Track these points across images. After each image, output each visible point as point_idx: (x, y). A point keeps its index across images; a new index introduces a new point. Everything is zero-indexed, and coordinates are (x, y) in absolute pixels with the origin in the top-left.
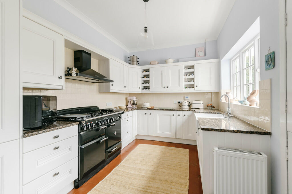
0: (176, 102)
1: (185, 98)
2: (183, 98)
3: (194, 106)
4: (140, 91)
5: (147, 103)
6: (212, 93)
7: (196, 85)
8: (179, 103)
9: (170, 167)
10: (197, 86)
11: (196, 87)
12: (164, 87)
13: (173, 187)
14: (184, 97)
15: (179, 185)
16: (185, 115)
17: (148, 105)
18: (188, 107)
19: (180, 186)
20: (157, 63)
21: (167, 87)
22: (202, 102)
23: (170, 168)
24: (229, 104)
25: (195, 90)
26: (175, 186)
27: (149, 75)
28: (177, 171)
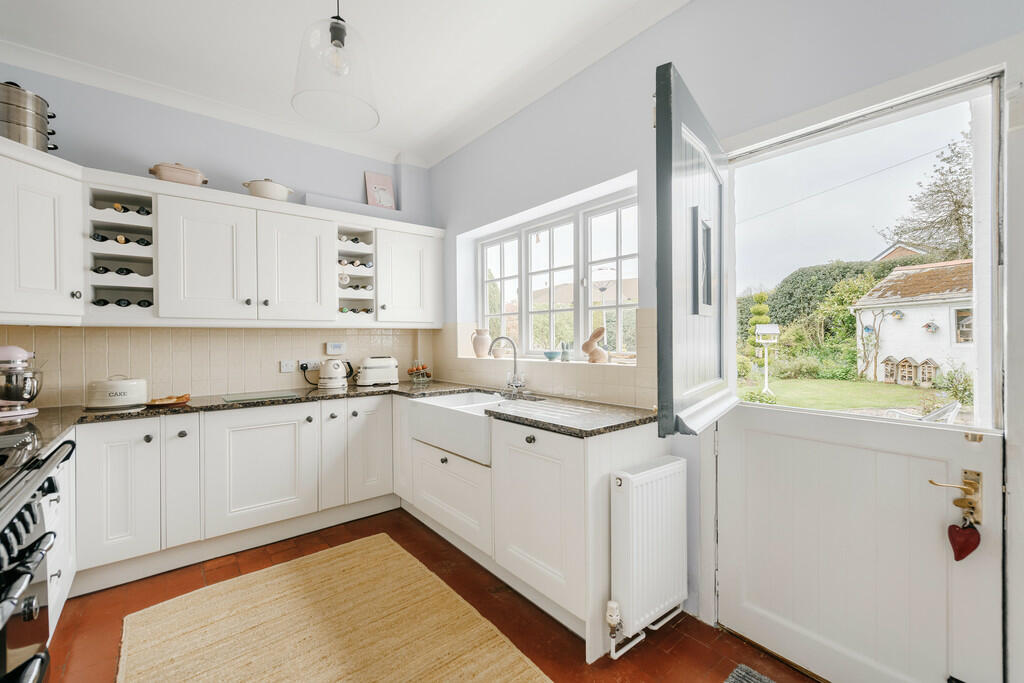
0: (291, 366)
1: (330, 350)
2: (318, 349)
3: (368, 378)
4: (79, 313)
5: (134, 383)
6: (414, 332)
7: (380, 304)
8: (304, 368)
9: (391, 620)
10: (383, 307)
11: (380, 311)
12: (248, 302)
13: (472, 667)
14: (325, 345)
15: (478, 649)
16: (355, 414)
17: (137, 392)
18: (345, 382)
19: (484, 650)
20: (200, 178)
21: (266, 303)
22: (393, 362)
23: (396, 622)
24: (515, 361)
25: (376, 319)
26: (472, 661)
27: (148, 232)
28: (427, 618)
